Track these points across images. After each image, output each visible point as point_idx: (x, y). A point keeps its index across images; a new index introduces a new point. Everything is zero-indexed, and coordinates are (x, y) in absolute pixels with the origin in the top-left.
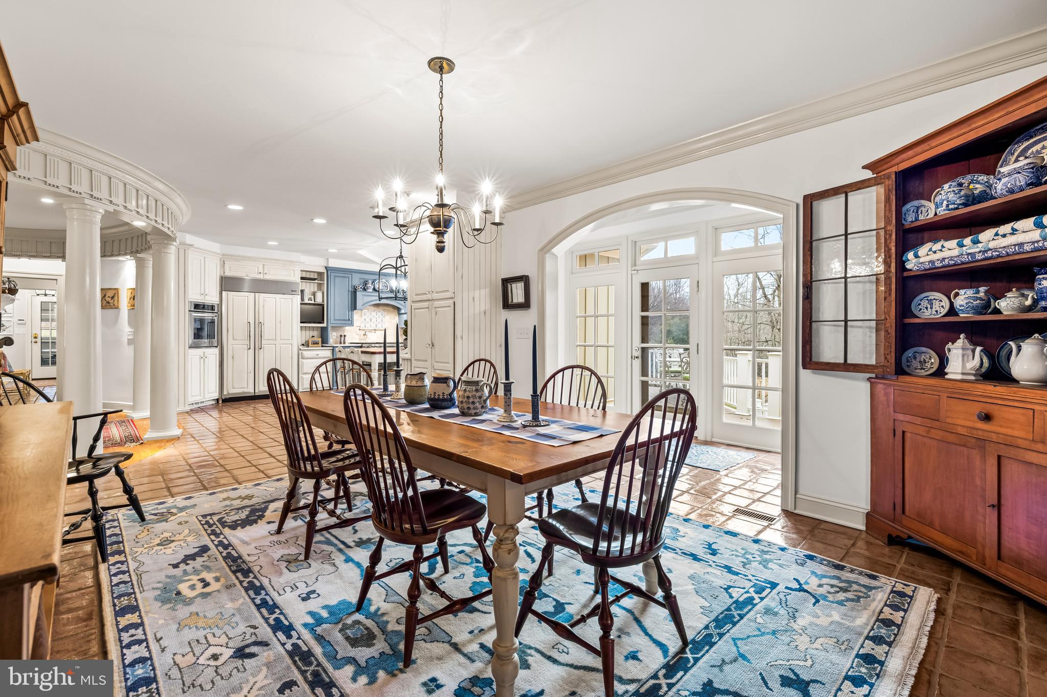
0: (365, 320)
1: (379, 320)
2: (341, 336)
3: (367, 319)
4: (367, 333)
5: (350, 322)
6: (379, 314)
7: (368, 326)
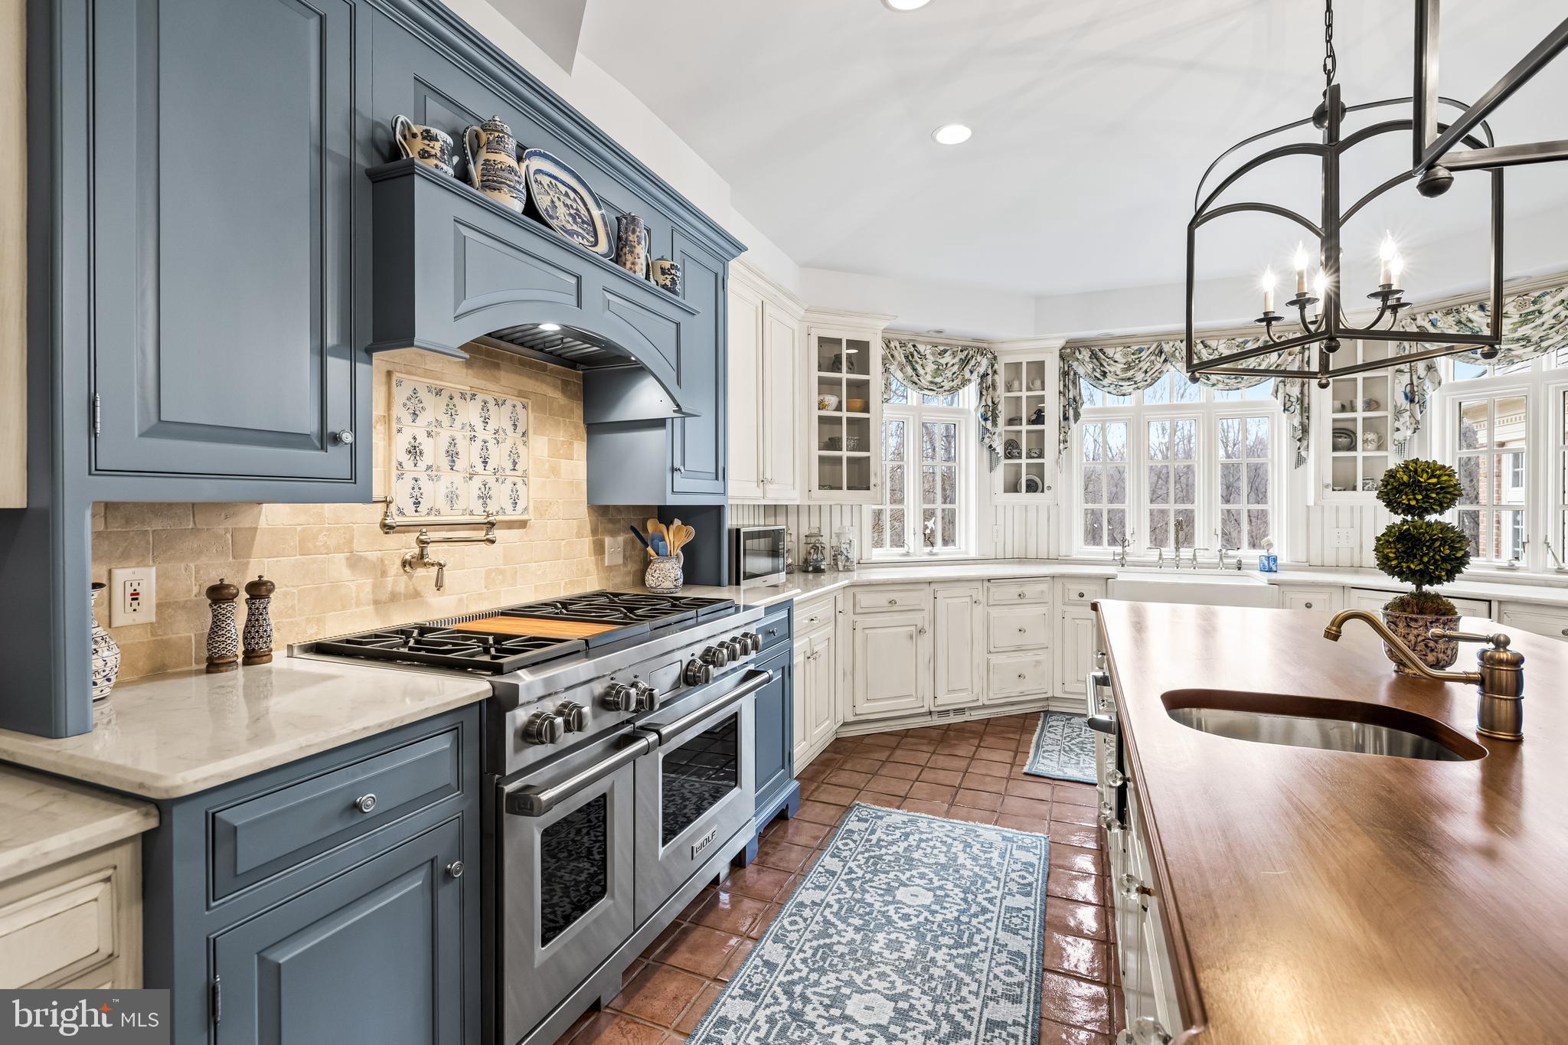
0: (414, 451)
1: (499, 456)
2: (219, 594)
3: (427, 445)
4: (434, 553)
5: (335, 461)
6: (500, 418)
7: (434, 494)
